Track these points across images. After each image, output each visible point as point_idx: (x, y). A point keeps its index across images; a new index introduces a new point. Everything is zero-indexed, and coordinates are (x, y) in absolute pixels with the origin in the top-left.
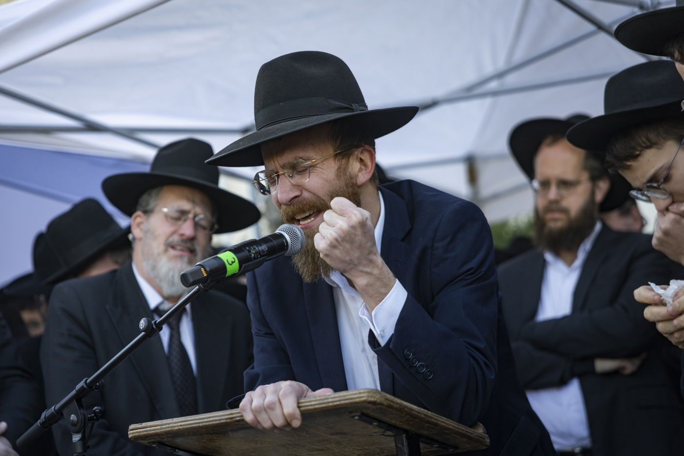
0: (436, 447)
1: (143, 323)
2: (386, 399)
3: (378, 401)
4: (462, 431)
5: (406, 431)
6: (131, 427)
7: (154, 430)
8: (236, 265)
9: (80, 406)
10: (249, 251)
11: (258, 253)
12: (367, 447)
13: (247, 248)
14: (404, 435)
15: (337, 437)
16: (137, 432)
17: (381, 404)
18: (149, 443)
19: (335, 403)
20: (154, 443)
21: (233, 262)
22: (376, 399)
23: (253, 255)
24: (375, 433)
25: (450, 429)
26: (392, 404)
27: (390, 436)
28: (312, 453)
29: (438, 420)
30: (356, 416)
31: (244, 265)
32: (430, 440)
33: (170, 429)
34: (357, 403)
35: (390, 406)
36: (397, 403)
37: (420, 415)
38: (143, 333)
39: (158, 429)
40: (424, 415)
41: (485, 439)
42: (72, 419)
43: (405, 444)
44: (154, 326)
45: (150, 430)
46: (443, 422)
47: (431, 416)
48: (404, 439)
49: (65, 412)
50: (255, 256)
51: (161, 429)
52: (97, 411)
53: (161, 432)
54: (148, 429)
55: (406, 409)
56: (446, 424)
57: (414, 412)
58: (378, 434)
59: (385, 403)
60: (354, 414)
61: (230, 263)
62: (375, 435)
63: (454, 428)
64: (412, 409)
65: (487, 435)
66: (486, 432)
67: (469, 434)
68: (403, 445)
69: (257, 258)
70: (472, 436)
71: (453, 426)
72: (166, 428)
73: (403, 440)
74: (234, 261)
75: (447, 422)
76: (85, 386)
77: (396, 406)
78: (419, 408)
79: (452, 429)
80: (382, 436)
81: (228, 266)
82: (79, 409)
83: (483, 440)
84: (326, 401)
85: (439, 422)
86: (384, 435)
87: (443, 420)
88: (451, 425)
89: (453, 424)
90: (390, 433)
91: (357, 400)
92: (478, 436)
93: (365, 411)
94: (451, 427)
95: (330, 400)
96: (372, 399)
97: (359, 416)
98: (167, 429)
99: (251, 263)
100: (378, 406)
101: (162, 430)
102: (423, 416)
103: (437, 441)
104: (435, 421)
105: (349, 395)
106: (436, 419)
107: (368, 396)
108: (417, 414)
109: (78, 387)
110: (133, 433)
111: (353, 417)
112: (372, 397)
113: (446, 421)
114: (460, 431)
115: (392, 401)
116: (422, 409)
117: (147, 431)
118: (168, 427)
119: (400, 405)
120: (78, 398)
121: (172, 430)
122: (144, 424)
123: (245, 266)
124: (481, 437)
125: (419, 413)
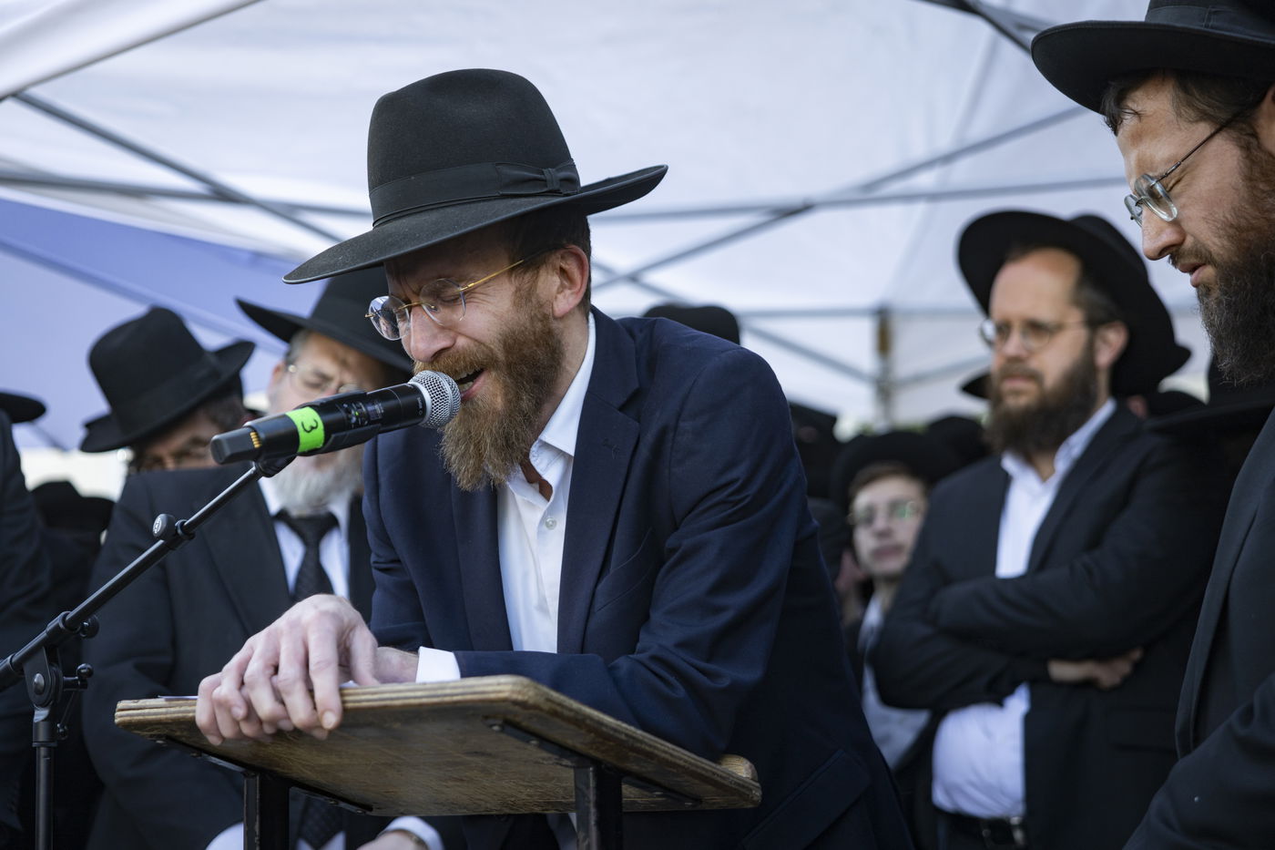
0: (658, 796)
1: (159, 524)
2: (549, 700)
3: (531, 702)
4: (704, 772)
5: (596, 762)
6: (121, 705)
7: (155, 714)
8: (319, 434)
9: (52, 660)
10: (348, 411)
11: (367, 416)
12: (538, 784)
13: (345, 406)
14: (591, 769)
15: (479, 760)
16: (128, 715)
17: (536, 707)
18: (151, 736)
19: (455, 698)
20: (159, 737)
21: (313, 428)
22: (526, 698)
23: (354, 419)
24: (544, 759)
25: (679, 766)
26: (559, 709)
27: (566, 766)
28: (444, 784)
29: (655, 748)
30: (495, 725)
31: (333, 436)
32: (643, 782)
33: (180, 715)
34: (492, 701)
35: (555, 714)
36: (571, 710)
37: (617, 735)
38: (161, 542)
39: (161, 714)
40: (627, 735)
41: (751, 790)
42: (35, 680)
43: (592, 783)
44: (179, 531)
45: (149, 714)
46: (666, 752)
47: (641, 738)
48: (591, 774)
49: (27, 668)
50: (357, 420)
51: (166, 713)
52: (83, 671)
53: (167, 719)
54: (147, 711)
55: (588, 722)
56: (671, 755)
57: (604, 729)
58: (551, 762)
59: (546, 706)
60: (491, 721)
61: (308, 429)
62: (545, 762)
63: (687, 765)
64: (600, 723)
65: (758, 785)
66: (757, 779)
67: (719, 779)
68: (588, 788)
69: (362, 425)
70: (726, 782)
71: (686, 761)
72: (174, 713)
73: (588, 777)
74: (314, 425)
75: (675, 753)
76: (61, 625)
77: (566, 713)
78: (619, 723)
79: (683, 767)
80: (559, 767)
81: (302, 435)
82: (50, 664)
83: (747, 793)
84: (439, 692)
85: (656, 752)
86: (561, 765)
87: (666, 749)
88: (681, 759)
89: (686, 758)
90: (565, 762)
91: (492, 696)
92: (735, 783)
93: (510, 717)
94: (681, 763)
95: (448, 691)
96: (520, 697)
97: (500, 726)
98: (176, 715)
99: (349, 433)
100: (531, 711)
101: (168, 716)
102: (623, 737)
103: (659, 786)
104: (647, 748)
105: (479, 686)
106: (650, 746)
107: (513, 692)
108: (612, 732)
109: (51, 626)
110: (121, 716)
111: (491, 726)
112: (519, 692)
113: (671, 751)
114: (699, 771)
115: (560, 704)
116: (624, 725)
117: (144, 715)
118: (179, 712)
119: (577, 712)
120: (50, 646)
121: (183, 718)
122: (142, 702)
123: (335, 438)
124: (743, 786)
125: (615, 730)
